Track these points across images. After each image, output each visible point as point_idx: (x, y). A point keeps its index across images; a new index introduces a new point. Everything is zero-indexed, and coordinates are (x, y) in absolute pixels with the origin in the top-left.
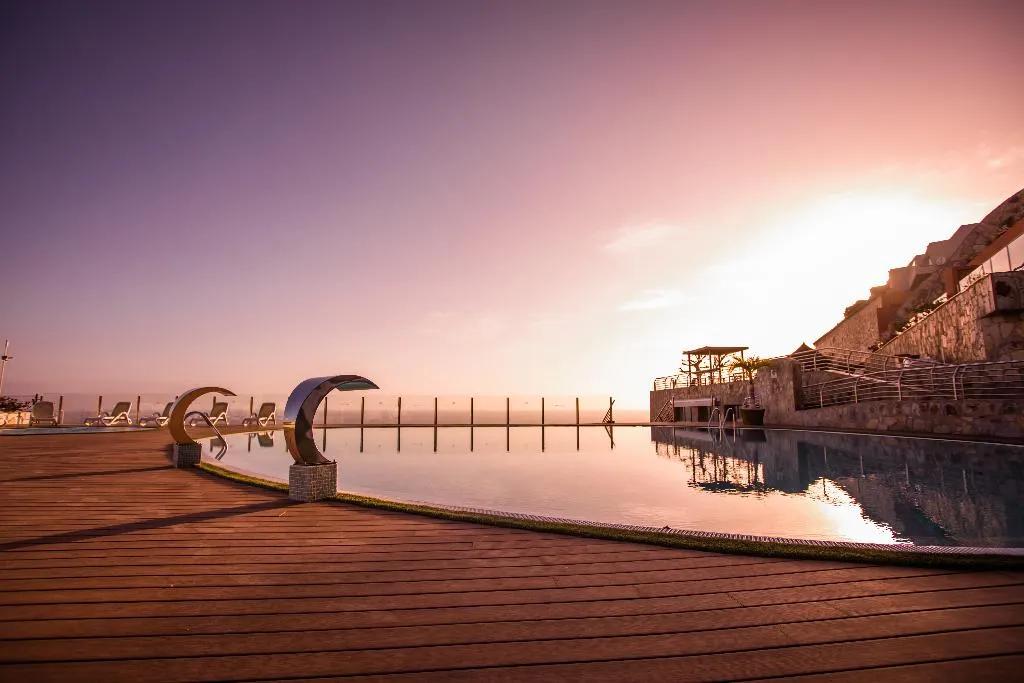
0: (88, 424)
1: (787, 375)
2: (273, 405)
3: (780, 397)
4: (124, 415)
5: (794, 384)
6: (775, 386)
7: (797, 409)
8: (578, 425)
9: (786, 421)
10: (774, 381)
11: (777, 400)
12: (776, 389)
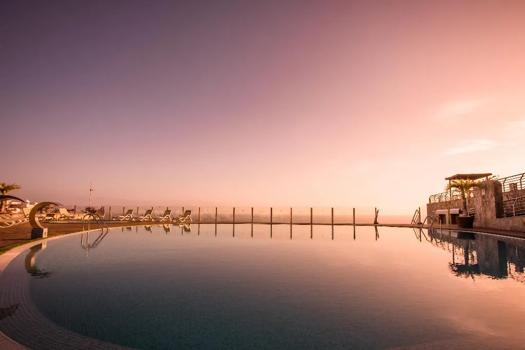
0: (114, 219)
1: (491, 193)
2: (190, 211)
3: (487, 209)
4: (129, 216)
5: (495, 199)
6: (484, 201)
7: (497, 217)
8: (354, 225)
9: (491, 226)
10: (484, 197)
11: (485, 210)
12: (485, 203)
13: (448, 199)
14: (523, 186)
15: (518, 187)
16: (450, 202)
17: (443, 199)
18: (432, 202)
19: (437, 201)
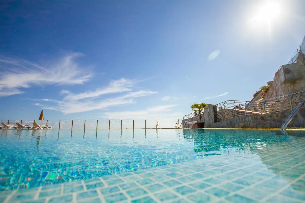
1: (212, 110)
5: (214, 113)
7: (215, 122)
8: (145, 129)
9: (212, 127)
11: (209, 119)
12: (209, 115)
13: (192, 117)
14: (225, 107)
15: (223, 108)
16: (193, 118)
17: (190, 117)
18: (185, 119)
19: (187, 118)
